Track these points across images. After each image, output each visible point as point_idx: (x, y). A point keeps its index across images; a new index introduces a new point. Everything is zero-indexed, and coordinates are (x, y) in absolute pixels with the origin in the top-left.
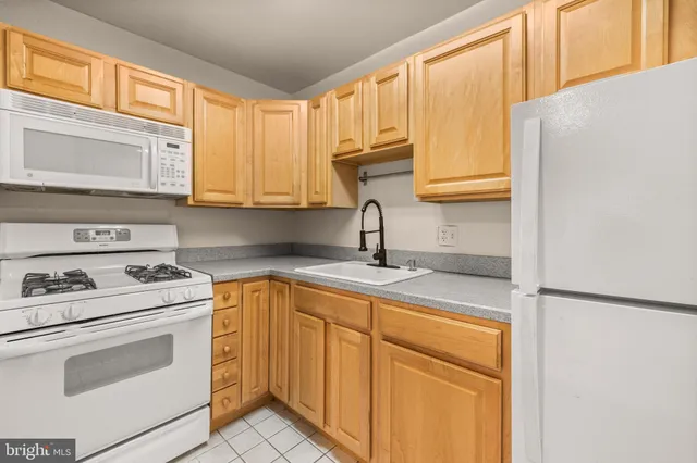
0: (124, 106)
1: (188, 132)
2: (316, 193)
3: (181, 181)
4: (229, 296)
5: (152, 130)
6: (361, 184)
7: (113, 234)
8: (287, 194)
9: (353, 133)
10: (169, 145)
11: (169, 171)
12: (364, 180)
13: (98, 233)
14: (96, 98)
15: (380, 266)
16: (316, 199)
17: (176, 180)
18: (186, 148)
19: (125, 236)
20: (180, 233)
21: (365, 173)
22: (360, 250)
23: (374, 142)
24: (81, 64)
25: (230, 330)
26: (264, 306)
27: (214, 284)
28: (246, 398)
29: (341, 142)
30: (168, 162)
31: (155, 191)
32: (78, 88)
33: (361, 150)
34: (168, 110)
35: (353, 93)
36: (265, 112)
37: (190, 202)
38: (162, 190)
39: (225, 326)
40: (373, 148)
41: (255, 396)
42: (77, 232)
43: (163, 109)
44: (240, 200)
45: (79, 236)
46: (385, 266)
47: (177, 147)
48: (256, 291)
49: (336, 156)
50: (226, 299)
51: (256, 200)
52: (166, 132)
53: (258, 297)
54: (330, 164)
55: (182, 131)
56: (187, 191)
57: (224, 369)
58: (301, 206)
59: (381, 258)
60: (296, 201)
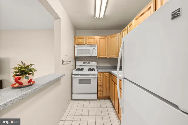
0: (88, 43)
1: (96, 45)
3: (96, 54)
5: (91, 46)
10: (93, 48)
11: (94, 53)
13: (86, 63)
14: (84, 43)
18: (96, 48)
19: (89, 63)
20: (97, 63)
24: (82, 39)
25: (101, 81)
27: (98, 72)
28: (104, 95)
30: (93, 51)
32: (82, 42)
34: (94, 42)
36: (111, 37)
37: (97, 57)
38: (92, 56)
44: (107, 56)
45: (84, 63)
48: (106, 75)
50: (100, 75)
52: (93, 46)
57: (100, 88)
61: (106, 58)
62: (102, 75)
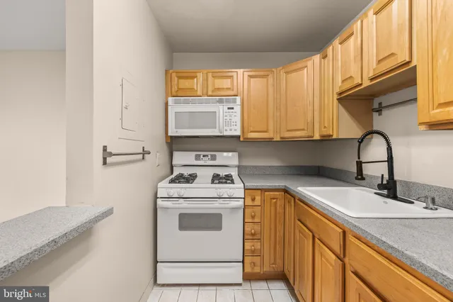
0: (210, 93)
1: (238, 99)
2: (325, 127)
3: (236, 128)
4: (255, 199)
5: (221, 101)
6: (375, 115)
7: (209, 157)
8: (303, 130)
9: (354, 71)
10: (229, 108)
11: (228, 123)
12: (379, 111)
13: (204, 156)
14: (199, 93)
15: (388, 196)
16: (325, 132)
17: (232, 127)
18: (238, 109)
19: (214, 158)
20: (240, 157)
21: (380, 104)
22: (357, 178)
23: (371, 74)
24: (193, 78)
25: (256, 220)
26: (280, 210)
27: (245, 189)
28: (266, 269)
29: (343, 81)
30: (228, 118)
31: (222, 134)
32: (191, 89)
33: (361, 85)
35: (352, 34)
36: (287, 73)
37: (242, 139)
38: (226, 133)
39: (253, 217)
40: (372, 79)
41: (272, 270)
42: (196, 155)
43: (228, 89)
44: (271, 136)
45: (197, 157)
46: (395, 197)
47: (233, 108)
48: (274, 199)
49: (340, 94)
50: (253, 200)
51: (282, 136)
52: (228, 101)
53: (276, 202)
54: (336, 102)
55: (235, 99)
56: (238, 133)
57: (252, 244)
58: (315, 138)
59: (390, 188)
60: (310, 134)
61: (269, 142)
62: (258, 198)
